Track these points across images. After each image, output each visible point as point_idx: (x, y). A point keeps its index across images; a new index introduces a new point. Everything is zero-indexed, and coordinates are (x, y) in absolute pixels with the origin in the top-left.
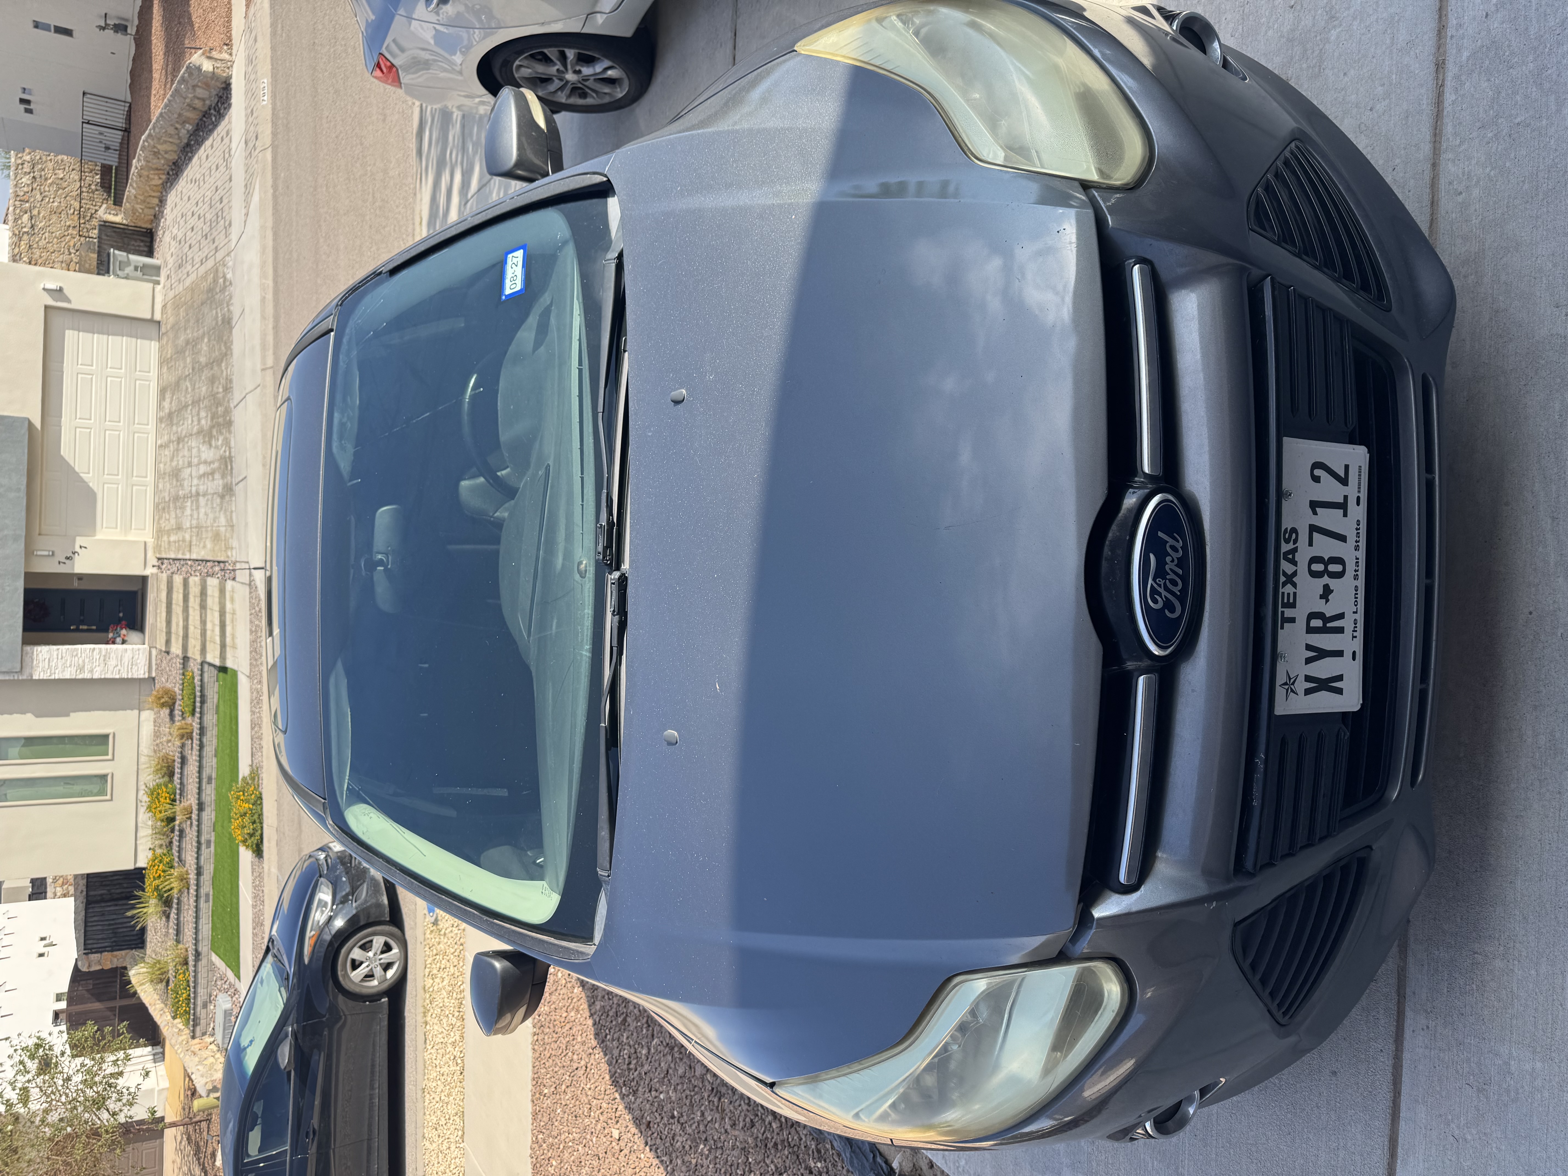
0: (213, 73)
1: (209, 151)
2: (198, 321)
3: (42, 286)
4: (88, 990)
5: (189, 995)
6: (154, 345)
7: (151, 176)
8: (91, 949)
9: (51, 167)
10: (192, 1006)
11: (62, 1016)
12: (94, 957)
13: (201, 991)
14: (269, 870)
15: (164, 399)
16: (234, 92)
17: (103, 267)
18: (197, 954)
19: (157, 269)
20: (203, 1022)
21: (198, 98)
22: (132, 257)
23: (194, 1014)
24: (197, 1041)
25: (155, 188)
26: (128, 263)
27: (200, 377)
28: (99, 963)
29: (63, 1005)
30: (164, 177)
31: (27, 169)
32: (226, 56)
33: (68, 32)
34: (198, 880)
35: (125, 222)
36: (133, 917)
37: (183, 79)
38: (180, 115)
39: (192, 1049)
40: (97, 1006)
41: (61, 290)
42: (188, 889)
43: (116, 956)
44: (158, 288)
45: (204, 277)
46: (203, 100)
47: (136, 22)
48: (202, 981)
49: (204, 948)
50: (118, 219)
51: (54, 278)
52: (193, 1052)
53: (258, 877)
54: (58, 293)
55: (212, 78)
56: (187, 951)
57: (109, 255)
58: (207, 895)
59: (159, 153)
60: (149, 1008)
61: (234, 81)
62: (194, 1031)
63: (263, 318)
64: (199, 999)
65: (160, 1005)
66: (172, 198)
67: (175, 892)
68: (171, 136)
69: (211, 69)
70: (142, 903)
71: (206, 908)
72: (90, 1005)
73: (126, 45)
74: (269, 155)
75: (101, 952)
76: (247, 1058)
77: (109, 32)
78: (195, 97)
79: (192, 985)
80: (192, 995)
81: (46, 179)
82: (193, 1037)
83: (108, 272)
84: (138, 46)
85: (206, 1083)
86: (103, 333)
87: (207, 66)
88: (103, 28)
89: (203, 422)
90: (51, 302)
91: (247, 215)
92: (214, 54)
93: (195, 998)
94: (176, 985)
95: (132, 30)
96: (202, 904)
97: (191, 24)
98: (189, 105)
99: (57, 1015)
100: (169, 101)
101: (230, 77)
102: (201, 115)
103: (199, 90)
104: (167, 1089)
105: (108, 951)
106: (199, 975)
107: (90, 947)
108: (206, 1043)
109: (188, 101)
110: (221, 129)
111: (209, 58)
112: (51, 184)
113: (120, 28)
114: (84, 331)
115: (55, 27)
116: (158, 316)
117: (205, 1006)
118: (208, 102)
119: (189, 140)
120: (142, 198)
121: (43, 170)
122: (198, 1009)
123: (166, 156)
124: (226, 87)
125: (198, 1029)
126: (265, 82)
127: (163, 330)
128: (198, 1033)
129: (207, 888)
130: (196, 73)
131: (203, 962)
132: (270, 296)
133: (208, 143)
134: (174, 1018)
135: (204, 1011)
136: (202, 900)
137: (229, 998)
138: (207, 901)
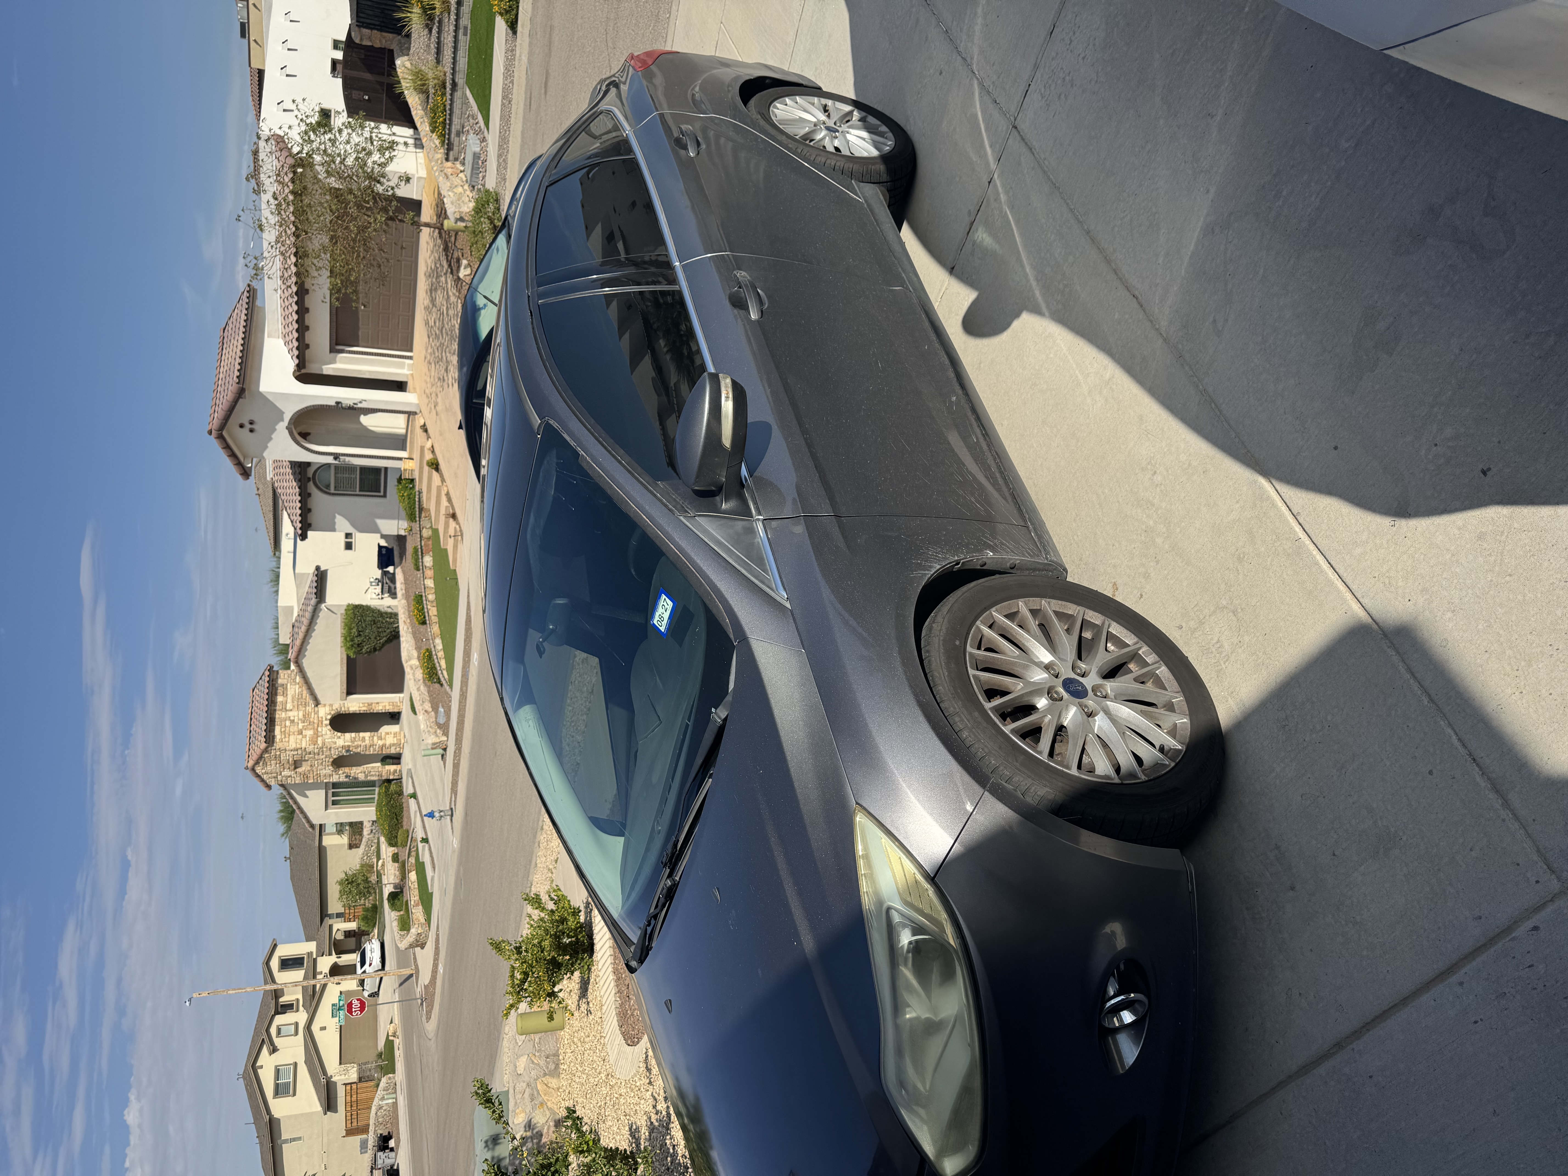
4: (360, 58)
5: (445, 120)
8: (363, 23)
10: (447, 132)
11: (339, 67)
12: (366, 31)
13: (456, 121)
14: (520, 56)
18: (454, 85)
20: (456, 148)
23: (449, 139)
24: (449, 164)
28: (370, 38)
29: (339, 55)
34: (458, 9)
36: (400, 19)
39: (445, 171)
40: (368, 76)
42: (449, 14)
43: (384, 37)
48: (457, 111)
49: (461, 80)
52: (446, 174)
53: (511, 52)
56: (445, 75)
58: (466, 28)
60: (412, 110)
62: (447, 154)
64: (453, 127)
65: (421, 112)
67: (437, 12)
70: (408, 7)
71: (464, 41)
72: (362, 74)
75: (372, 29)
76: (481, 319)
79: (448, 107)
80: (448, 122)
82: (447, 160)
85: (455, 212)
93: (450, 125)
94: (434, 105)
96: (461, 36)
99: (334, 63)
104: (425, 178)
105: (378, 30)
106: (455, 104)
107: (362, 20)
108: (457, 169)
117: (458, 134)
122: (453, 136)
125: (451, 153)
128: (451, 157)
129: (465, 21)
131: (458, 94)
134: (432, 132)
135: (457, 139)
136: (461, 32)
137: (478, 142)
138: (465, 34)
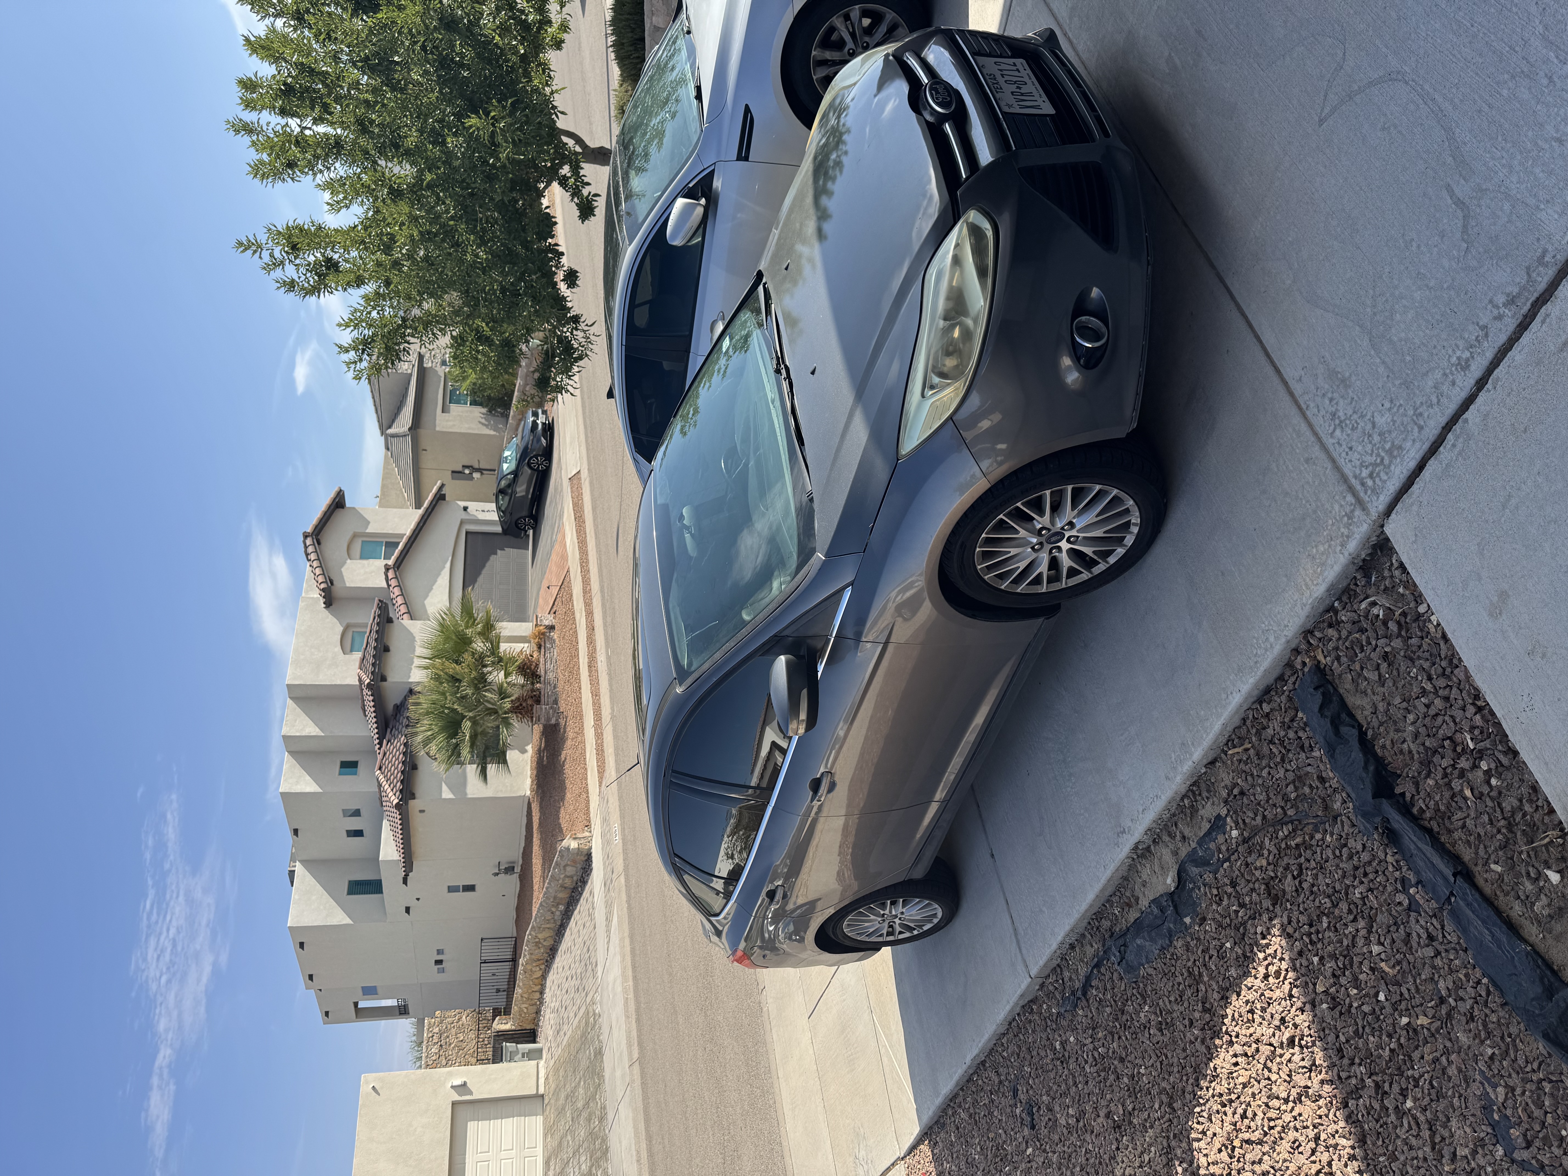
0: (579, 849)
1: (578, 917)
2: (574, 1071)
3: (450, 1085)
6: (540, 1119)
7: (534, 969)
9: (454, 1033)
15: (549, 1170)
16: (594, 859)
17: (497, 1057)
19: (540, 1051)
21: (568, 877)
22: (519, 1046)
25: (536, 981)
26: (517, 1052)
27: (579, 1123)
30: (543, 967)
31: (436, 1040)
32: (587, 834)
33: (470, 888)
35: (513, 1027)
37: (557, 864)
38: (555, 898)
41: (465, 1084)
44: (542, 1063)
45: (578, 1027)
46: (572, 877)
47: (521, 862)
50: (507, 1027)
51: (458, 1075)
54: (463, 1088)
55: (578, 854)
57: (502, 1047)
59: (539, 942)
61: (593, 851)
63: (627, 1017)
66: (551, 977)
68: (548, 921)
69: (576, 846)
73: (513, 881)
74: (622, 879)
77: (502, 876)
78: (566, 876)
81: (450, 1045)
83: (502, 1061)
84: (521, 881)
86: (497, 1119)
87: (574, 845)
88: (496, 874)
89: (583, 1167)
90: (457, 1098)
91: (608, 942)
92: (579, 835)
95: (518, 869)
97: (561, 830)
98: (562, 886)
100: (547, 888)
101: (591, 848)
102: (569, 891)
103: (569, 869)
109: (560, 882)
110: (586, 894)
111: (575, 839)
112: (453, 1048)
113: (510, 870)
114: (482, 1120)
115: (463, 886)
116: (541, 1091)
118: (575, 878)
119: (562, 920)
120: (526, 995)
121: (448, 1037)
123: (545, 944)
124: (589, 857)
126: (616, 826)
127: (546, 1101)
130: (565, 854)
132: (631, 996)
133: (576, 912)
